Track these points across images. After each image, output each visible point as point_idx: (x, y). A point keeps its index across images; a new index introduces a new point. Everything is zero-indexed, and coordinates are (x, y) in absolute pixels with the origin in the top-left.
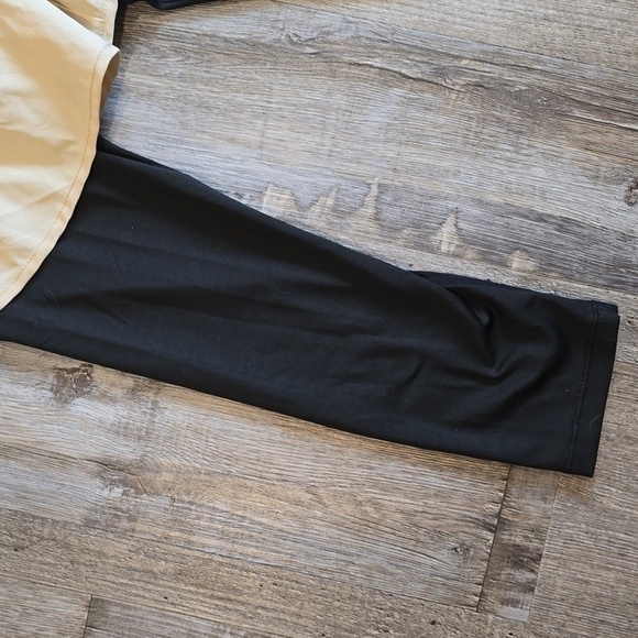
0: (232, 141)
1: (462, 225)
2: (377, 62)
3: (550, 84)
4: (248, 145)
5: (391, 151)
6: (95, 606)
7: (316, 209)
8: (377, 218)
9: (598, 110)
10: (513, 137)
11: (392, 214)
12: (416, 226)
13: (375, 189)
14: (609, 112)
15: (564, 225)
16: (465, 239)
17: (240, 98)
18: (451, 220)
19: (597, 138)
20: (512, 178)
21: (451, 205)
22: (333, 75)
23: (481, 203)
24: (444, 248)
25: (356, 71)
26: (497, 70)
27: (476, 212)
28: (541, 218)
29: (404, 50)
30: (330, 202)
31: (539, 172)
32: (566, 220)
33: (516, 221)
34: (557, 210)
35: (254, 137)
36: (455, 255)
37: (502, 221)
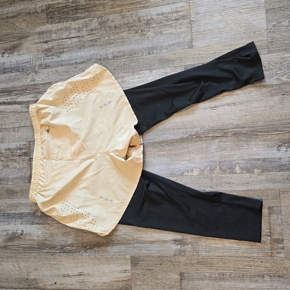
0: (183, 161)
1: (240, 166)
2: (210, 135)
3: (251, 129)
4: (187, 161)
5: (219, 153)
6: (181, 274)
7: (206, 171)
8: (220, 169)
9: (264, 132)
10: (246, 143)
11: (224, 167)
12: (230, 169)
13: (218, 163)
14: (267, 132)
15: (264, 160)
16: (242, 169)
17: (183, 151)
18: (237, 165)
19: (266, 138)
20: (249, 152)
21: (236, 162)
22: (202, 140)
23: (243, 160)
24: (238, 172)
25: (206, 138)
26: (238, 130)
27: (243, 162)
28: (258, 160)
29: (215, 131)
30: (209, 168)
31: (255, 149)
32: (265, 159)
33: (253, 161)
34: (262, 157)
35: (188, 159)
36: (241, 173)
37: (250, 163)
